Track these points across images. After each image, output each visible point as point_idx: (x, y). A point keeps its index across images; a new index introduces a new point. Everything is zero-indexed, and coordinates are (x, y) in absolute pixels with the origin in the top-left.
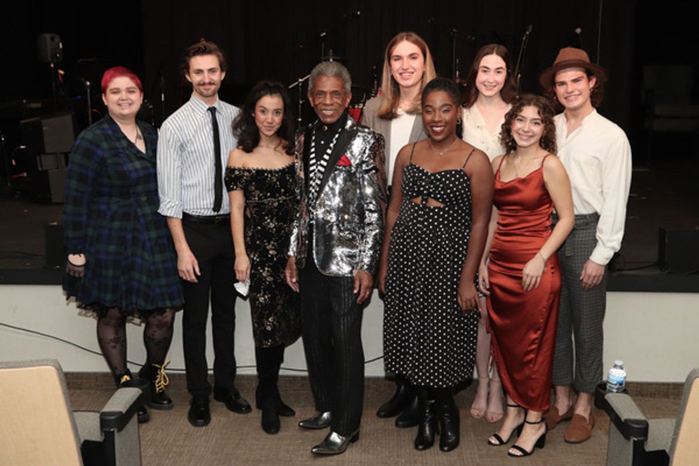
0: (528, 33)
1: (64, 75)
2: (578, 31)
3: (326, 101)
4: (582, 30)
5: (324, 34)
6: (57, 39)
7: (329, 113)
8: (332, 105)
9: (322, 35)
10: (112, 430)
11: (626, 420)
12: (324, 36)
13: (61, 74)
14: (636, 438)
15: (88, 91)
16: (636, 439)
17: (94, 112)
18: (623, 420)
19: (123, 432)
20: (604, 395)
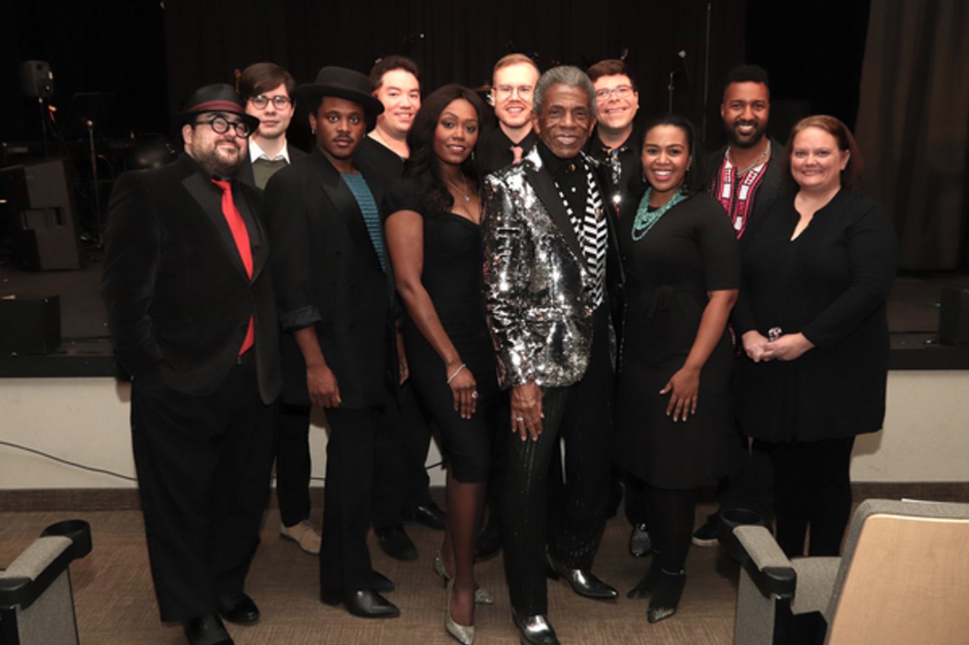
0: (623, 58)
1: (57, 110)
2: (682, 54)
3: (565, 122)
4: (686, 52)
6: (46, 68)
7: (567, 141)
8: (573, 128)
10: (12, 608)
11: (763, 569)
13: (52, 111)
14: (779, 595)
15: (91, 132)
16: (779, 598)
17: (100, 158)
18: (760, 568)
19: (27, 610)
20: (732, 529)
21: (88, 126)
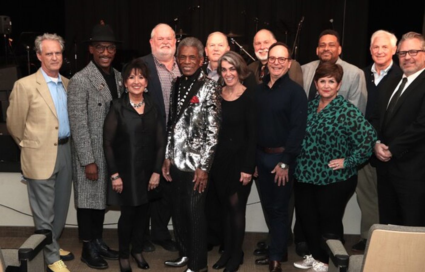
0: (302, 21)
1: (13, 41)
2: (332, 21)
5: (177, 19)
6: (8, 19)
7: (189, 69)
8: (190, 64)
9: (175, 20)
10: (25, 260)
11: (336, 255)
12: (176, 21)
13: (10, 41)
15: (28, 52)
16: (341, 267)
17: (32, 65)
18: (334, 255)
19: (33, 261)
20: (326, 241)
21: (27, 49)
